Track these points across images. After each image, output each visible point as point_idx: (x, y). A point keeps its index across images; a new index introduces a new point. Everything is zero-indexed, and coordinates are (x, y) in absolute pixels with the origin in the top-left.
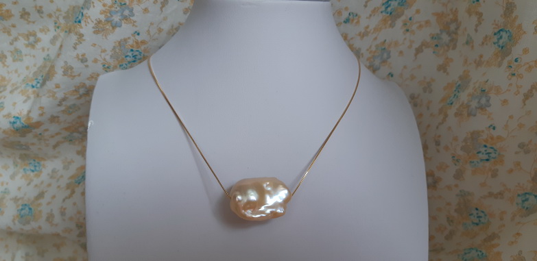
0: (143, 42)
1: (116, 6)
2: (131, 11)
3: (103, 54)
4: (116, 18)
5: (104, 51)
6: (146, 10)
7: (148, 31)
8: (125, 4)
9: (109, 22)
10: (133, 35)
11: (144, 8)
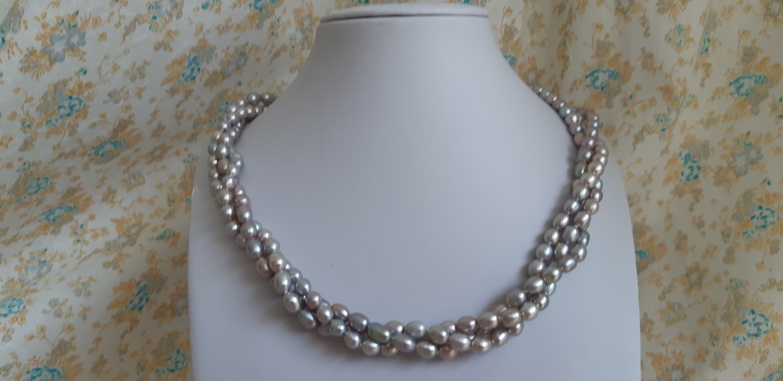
0: (89, 85)
1: (62, 28)
2: (82, 37)
3: (26, 106)
4: (58, 48)
5: (29, 100)
6: (103, 37)
7: (100, 68)
8: (75, 26)
9: (46, 53)
10: (77, 74)
11: (101, 33)
